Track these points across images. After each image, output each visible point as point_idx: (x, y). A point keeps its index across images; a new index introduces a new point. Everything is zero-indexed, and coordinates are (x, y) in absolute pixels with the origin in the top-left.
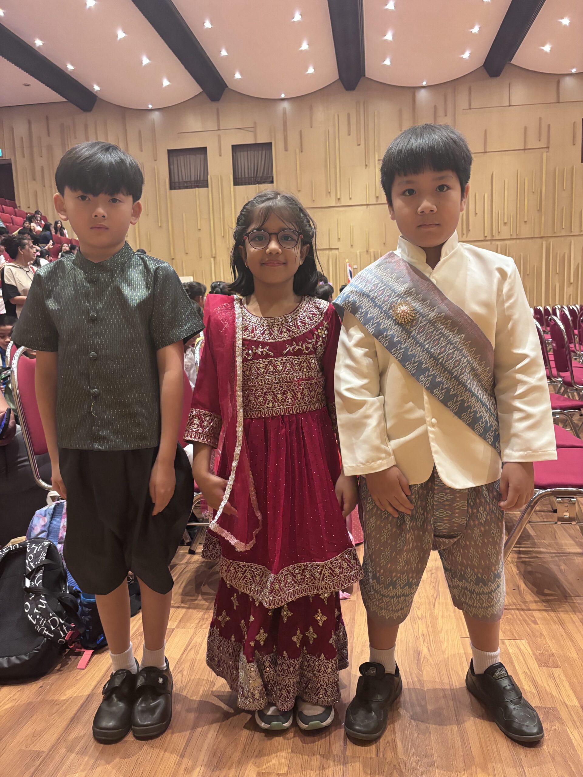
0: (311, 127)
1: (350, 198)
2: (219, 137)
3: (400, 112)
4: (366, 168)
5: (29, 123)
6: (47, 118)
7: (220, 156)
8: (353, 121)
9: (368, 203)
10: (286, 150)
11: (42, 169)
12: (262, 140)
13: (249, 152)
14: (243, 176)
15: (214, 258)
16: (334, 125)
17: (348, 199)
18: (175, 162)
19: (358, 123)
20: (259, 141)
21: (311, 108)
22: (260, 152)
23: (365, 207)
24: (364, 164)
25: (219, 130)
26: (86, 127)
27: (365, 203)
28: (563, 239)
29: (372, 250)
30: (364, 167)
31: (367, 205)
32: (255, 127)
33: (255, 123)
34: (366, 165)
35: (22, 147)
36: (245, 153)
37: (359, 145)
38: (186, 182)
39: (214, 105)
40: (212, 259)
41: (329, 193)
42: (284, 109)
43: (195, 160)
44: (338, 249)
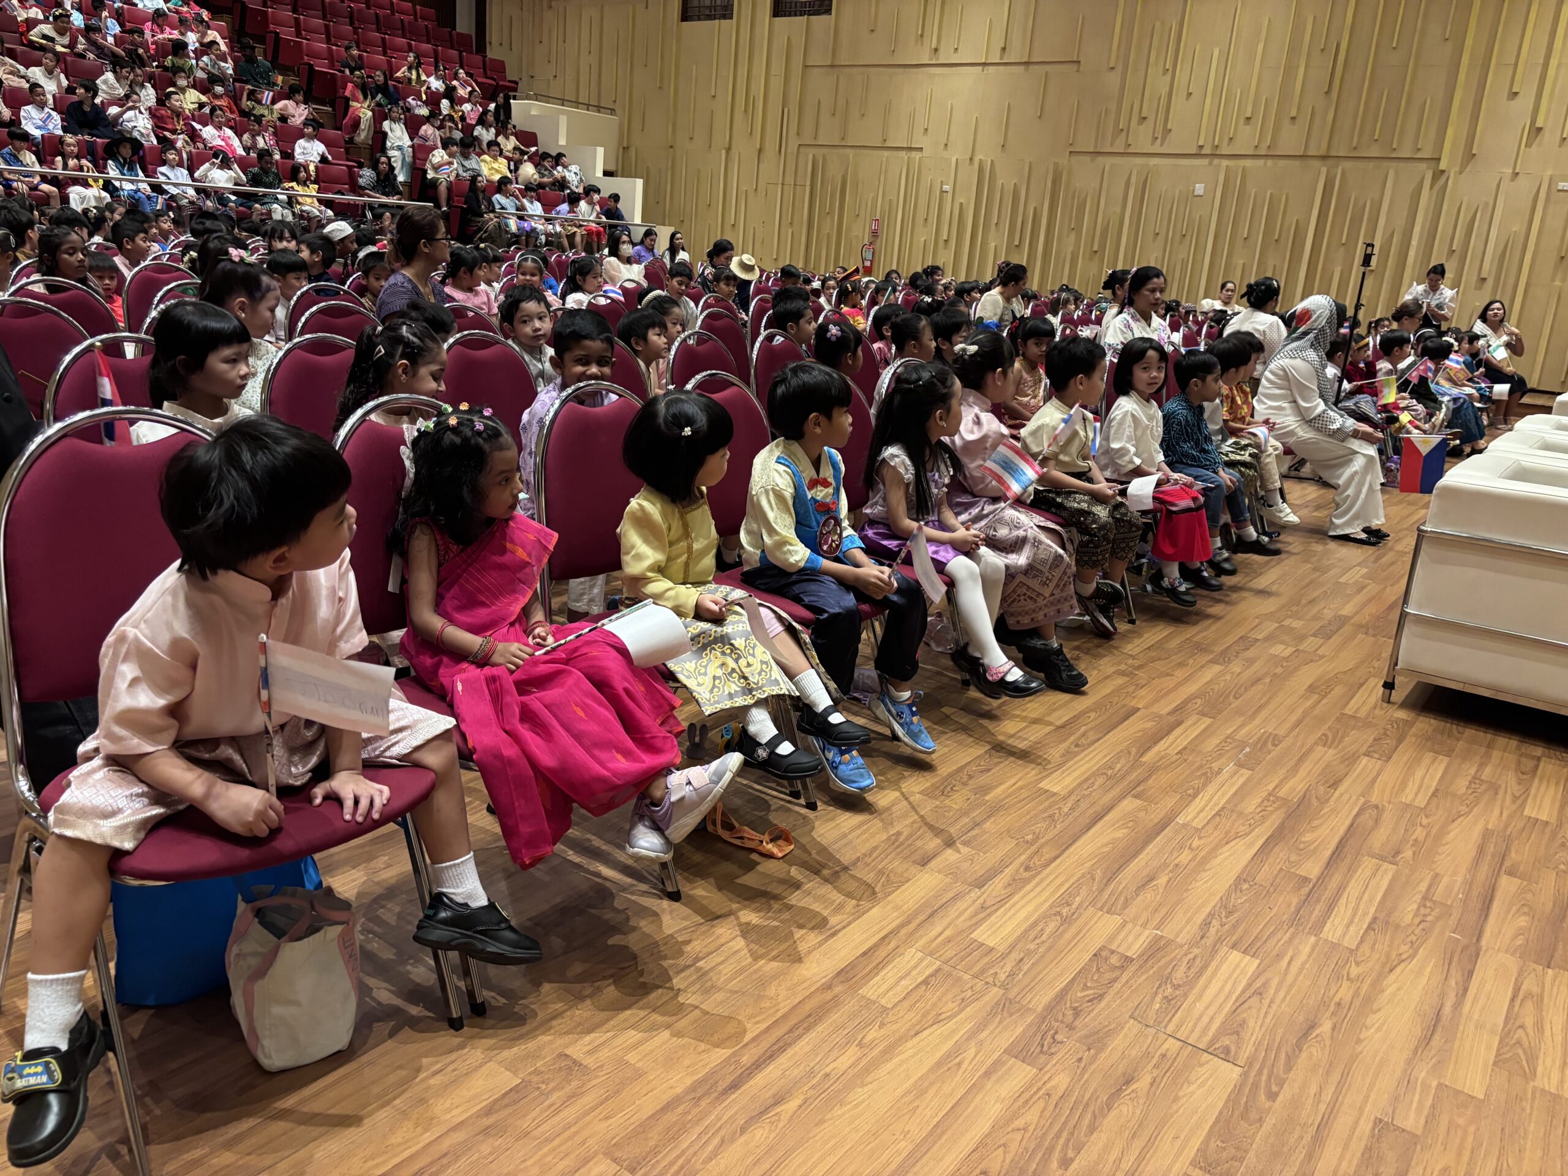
1: (956, 50)
9: (984, 60)
15: (728, 150)
17: (952, 50)
23: (979, 68)
27: (980, 61)
28: (1371, 165)
31: (984, 64)
41: (921, 36)
44: (921, 149)
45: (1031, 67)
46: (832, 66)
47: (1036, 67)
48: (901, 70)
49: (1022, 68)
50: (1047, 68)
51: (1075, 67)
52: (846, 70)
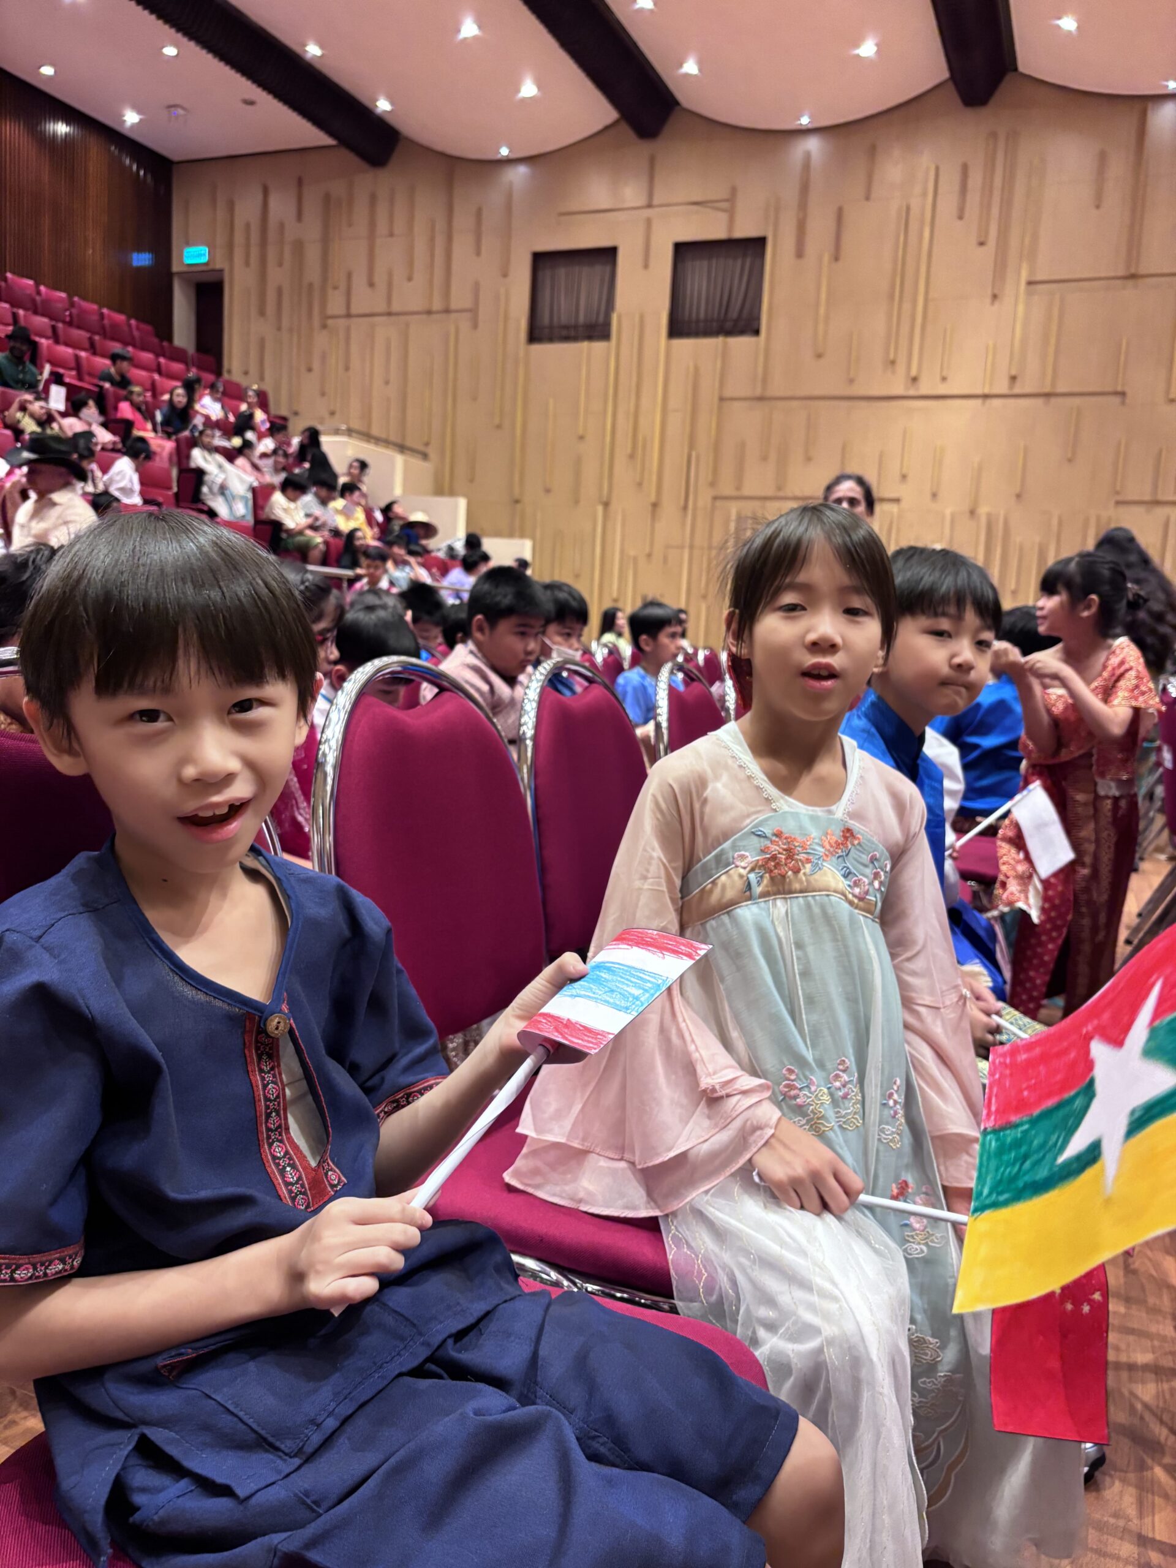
0: (868, 198)
1: (944, 379)
2: (649, 222)
3: (1102, 158)
4: (993, 303)
5: (266, 192)
6: (300, 182)
7: (646, 266)
8: (976, 179)
9: (987, 391)
10: (800, 254)
11: (280, 292)
12: (744, 230)
13: (714, 262)
14: (694, 316)
15: (606, 505)
16: (924, 194)
17: (938, 378)
18: (548, 283)
19: (987, 188)
20: (738, 234)
21: (872, 151)
22: (739, 262)
23: (979, 402)
24: (989, 292)
25: (649, 206)
26: (373, 199)
27: (979, 391)
29: (983, 510)
30: (988, 300)
31: (986, 396)
32: (732, 198)
33: (734, 191)
34: (995, 297)
35: (248, 246)
36: (705, 263)
37: (982, 244)
38: (566, 327)
39: (645, 148)
40: (600, 509)
41: (893, 362)
42: (808, 156)
43: (589, 275)
44: (897, 500)
45: (1053, 400)
46: (761, 399)
47: (1060, 400)
48: (863, 404)
49: (1040, 401)
50: (1077, 401)
51: (1117, 400)
52: (780, 404)
